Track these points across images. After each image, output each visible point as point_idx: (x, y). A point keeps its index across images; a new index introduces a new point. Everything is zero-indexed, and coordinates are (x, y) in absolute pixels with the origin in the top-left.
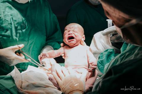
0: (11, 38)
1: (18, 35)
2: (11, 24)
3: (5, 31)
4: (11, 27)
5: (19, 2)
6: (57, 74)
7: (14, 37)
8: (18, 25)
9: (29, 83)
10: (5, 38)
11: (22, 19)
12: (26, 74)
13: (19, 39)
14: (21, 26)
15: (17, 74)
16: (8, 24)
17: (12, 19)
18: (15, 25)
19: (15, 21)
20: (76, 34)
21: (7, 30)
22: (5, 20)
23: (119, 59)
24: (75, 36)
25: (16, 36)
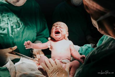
0: (7, 36)
1: (14, 33)
2: (8, 24)
3: (3, 29)
4: (7, 27)
5: (15, 5)
6: (46, 64)
7: (11, 35)
8: (13, 24)
9: (21, 74)
10: (2, 35)
11: (17, 19)
12: (19, 66)
13: (14, 36)
14: (16, 26)
15: (11, 66)
16: (5, 24)
17: (8, 20)
18: (11, 25)
19: (11, 21)
20: (62, 29)
21: (4, 29)
22: (3, 20)
23: (96, 51)
24: (61, 31)
25: (12, 34)
